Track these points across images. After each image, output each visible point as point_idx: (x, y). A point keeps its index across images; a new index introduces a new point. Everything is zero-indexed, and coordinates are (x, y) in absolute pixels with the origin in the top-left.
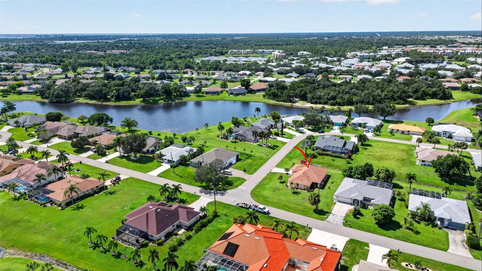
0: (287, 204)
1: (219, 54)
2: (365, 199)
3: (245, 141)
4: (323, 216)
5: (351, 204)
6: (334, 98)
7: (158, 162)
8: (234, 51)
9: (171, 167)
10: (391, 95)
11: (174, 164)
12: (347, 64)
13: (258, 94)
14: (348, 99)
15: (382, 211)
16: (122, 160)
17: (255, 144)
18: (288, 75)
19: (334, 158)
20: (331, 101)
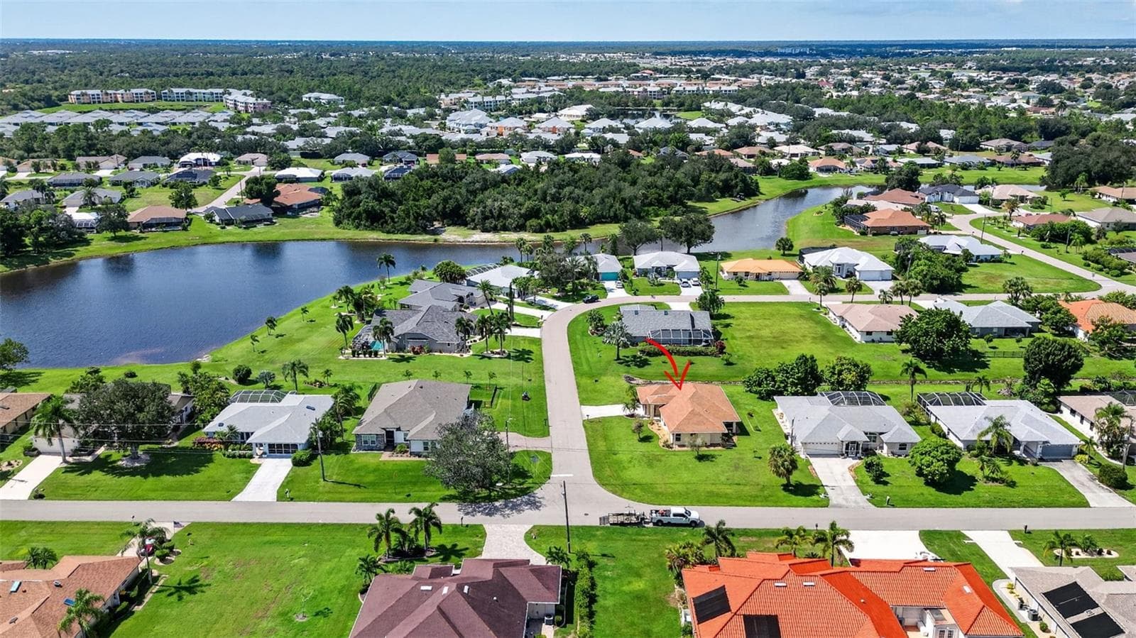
0: (713, 488)
1: (42, 104)
2: (873, 436)
3: (431, 351)
4: (815, 497)
5: (843, 455)
6: (534, 213)
7: (234, 457)
8: (90, 92)
9: (297, 463)
10: (656, 196)
11: (301, 453)
12: (466, 125)
13: (308, 216)
14: (571, 212)
15: (942, 453)
16: (88, 478)
17: (465, 355)
18: (339, 158)
19: (693, 358)
20: (533, 222)
